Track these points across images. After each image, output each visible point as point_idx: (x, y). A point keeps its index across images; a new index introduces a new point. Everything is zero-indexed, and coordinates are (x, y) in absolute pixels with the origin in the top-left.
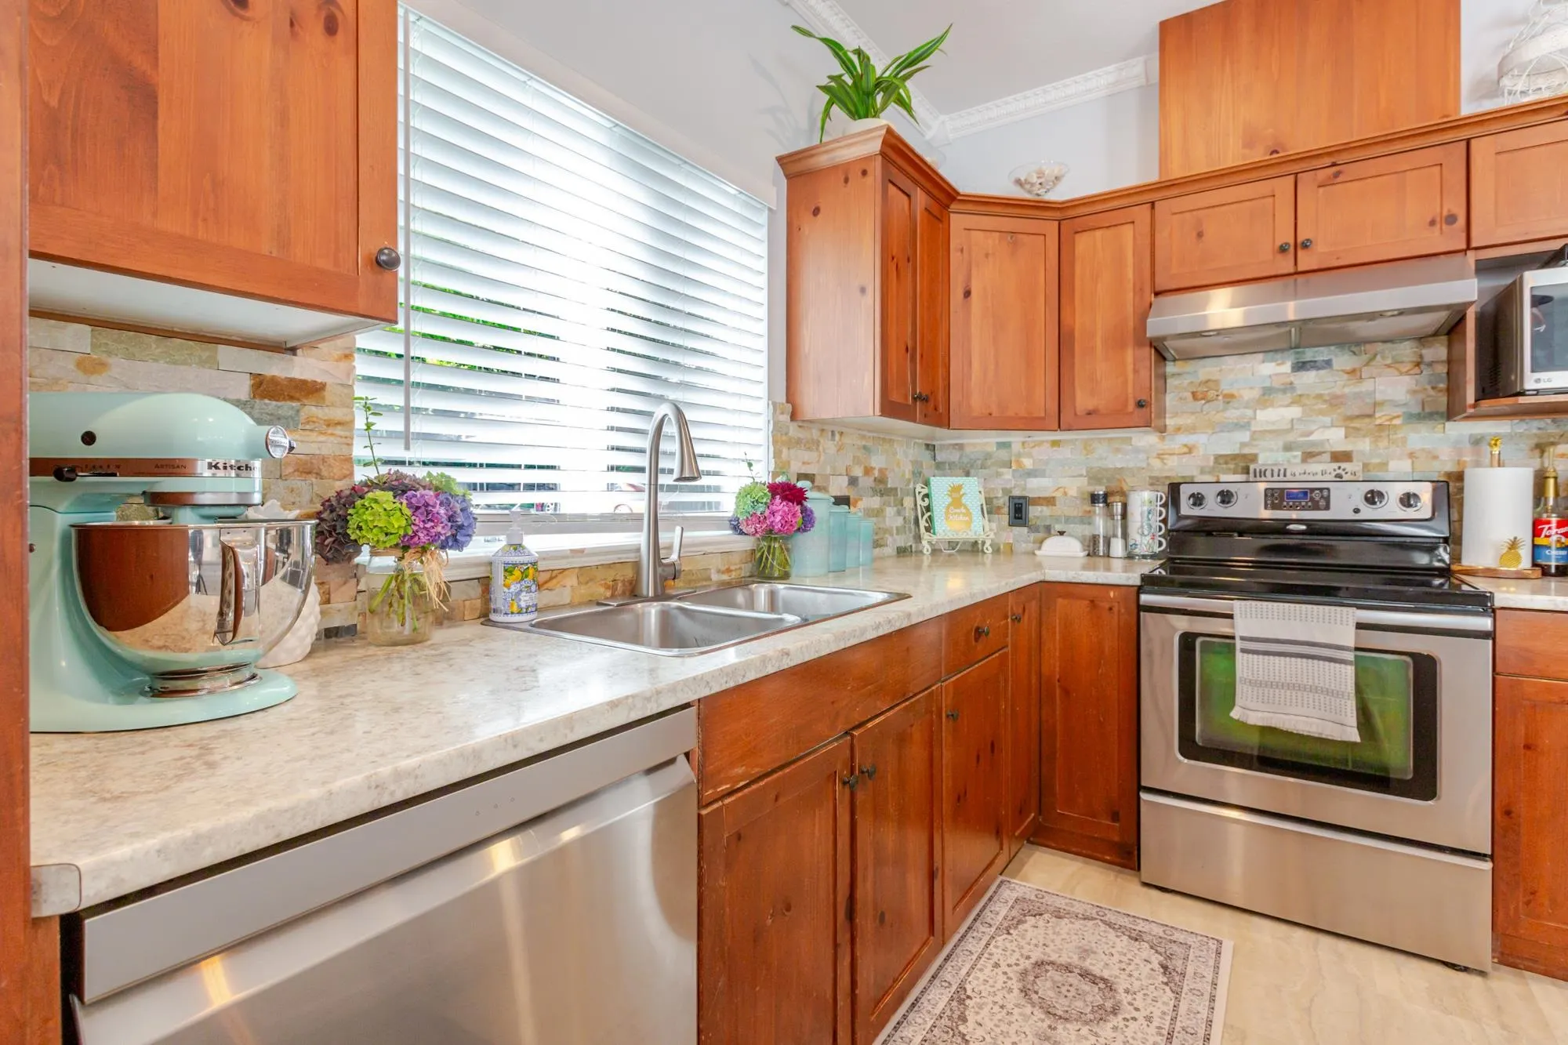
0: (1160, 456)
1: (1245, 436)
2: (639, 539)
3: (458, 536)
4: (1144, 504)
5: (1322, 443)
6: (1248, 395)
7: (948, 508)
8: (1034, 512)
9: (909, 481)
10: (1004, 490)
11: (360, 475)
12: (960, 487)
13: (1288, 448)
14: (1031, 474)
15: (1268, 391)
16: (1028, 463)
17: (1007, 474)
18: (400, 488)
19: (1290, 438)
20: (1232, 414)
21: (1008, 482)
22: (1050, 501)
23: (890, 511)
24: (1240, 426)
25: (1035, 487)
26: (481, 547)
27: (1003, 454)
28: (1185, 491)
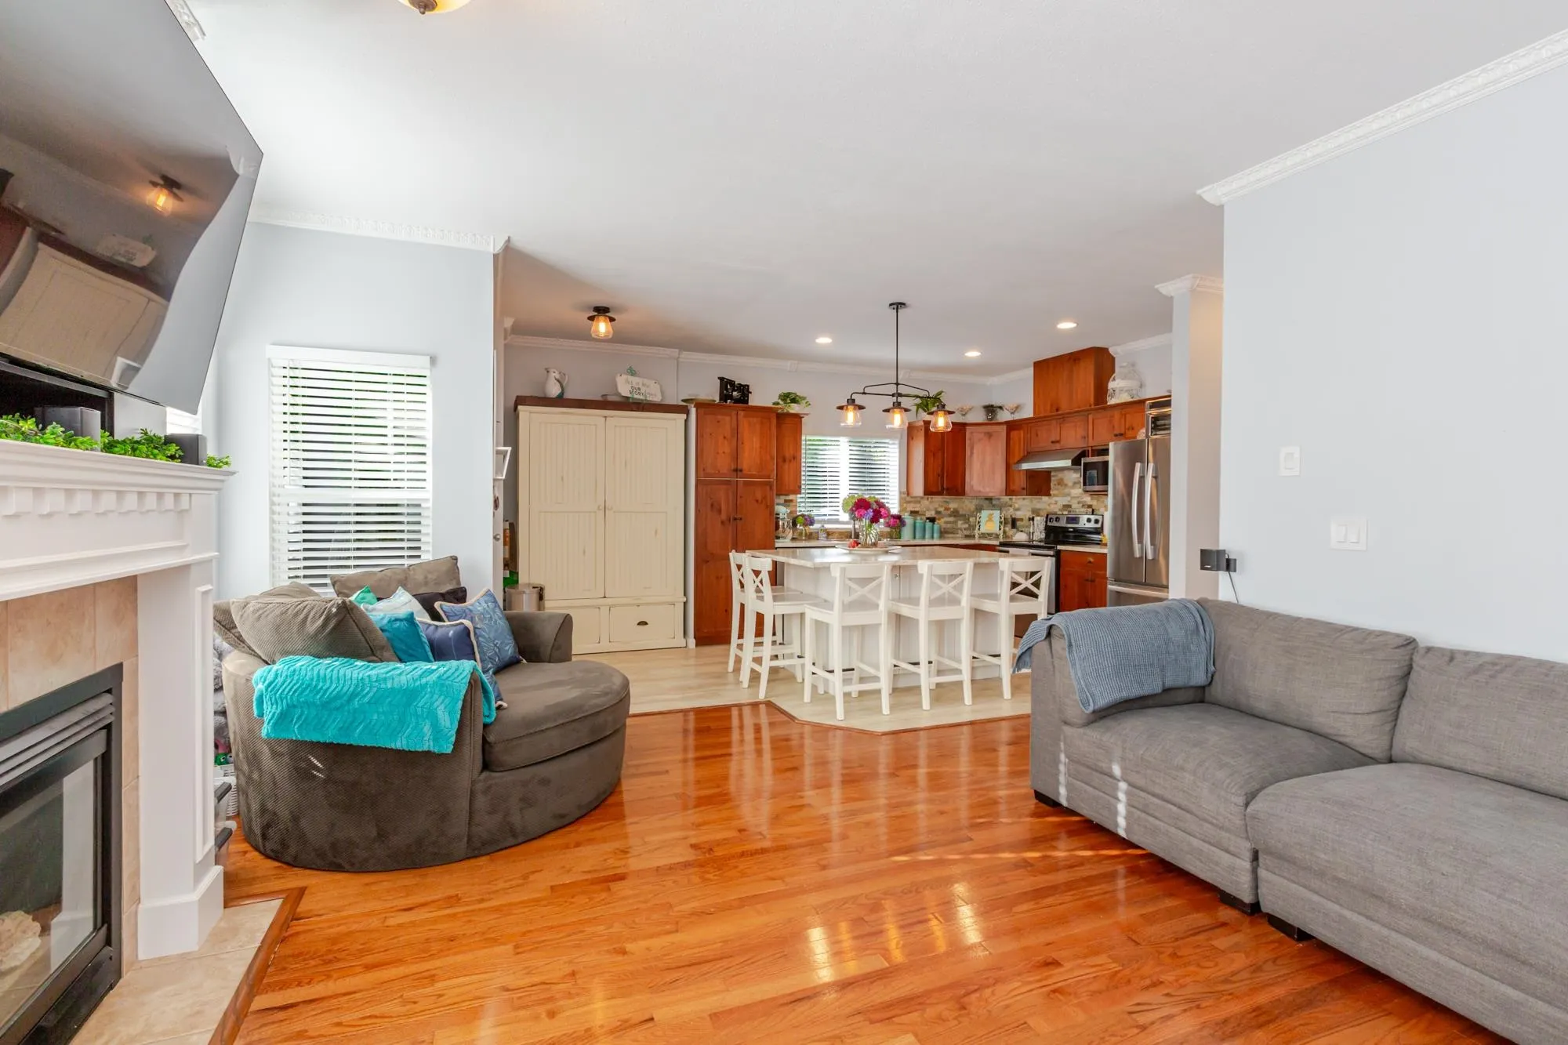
0: (1049, 505)
1: (1069, 498)
2: (851, 526)
3: (812, 523)
4: (1040, 521)
5: (1085, 502)
6: (1070, 484)
7: (987, 521)
8: (1019, 523)
9: (973, 512)
10: (1011, 516)
11: (798, 514)
12: (993, 514)
13: (1079, 503)
14: (1018, 509)
15: (1075, 483)
16: (1017, 506)
17: (1011, 510)
18: (803, 516)
19: (1079, 499)
20: (1066, 491)
21: (1010, 512)
22: (1022, 520)
23: (960, 522)
24: (1069, 495)
25: (1018, 514)
26: (816, 526)
27: (1010, 503)
28: (1050, 516)
